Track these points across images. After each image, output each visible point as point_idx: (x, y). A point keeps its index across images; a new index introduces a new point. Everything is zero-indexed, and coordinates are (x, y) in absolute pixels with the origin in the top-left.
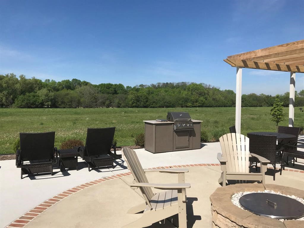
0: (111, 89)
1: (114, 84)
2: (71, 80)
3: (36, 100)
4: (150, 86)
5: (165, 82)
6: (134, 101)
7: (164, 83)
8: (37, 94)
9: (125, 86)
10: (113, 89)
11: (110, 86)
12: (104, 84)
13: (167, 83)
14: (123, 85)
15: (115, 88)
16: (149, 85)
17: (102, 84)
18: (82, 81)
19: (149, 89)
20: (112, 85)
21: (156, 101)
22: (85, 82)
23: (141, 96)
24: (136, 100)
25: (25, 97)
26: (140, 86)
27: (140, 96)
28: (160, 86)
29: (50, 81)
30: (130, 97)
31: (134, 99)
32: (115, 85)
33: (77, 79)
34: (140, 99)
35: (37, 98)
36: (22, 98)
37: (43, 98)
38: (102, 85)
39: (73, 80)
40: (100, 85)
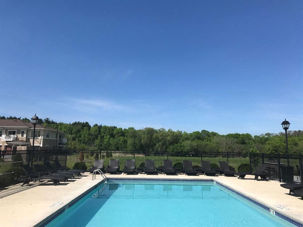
0: (239, 139)
1: (241, 134)
2: (200, 132)
3: (183, 150)
4: (279, 135)
5: (297, 130)
6: (272, 152)
7: (295, 131)
8: (182, 144)
9: (252, 136)
10: (241, 139)
11: (238, 136)
12: (232, 134)
13: (300, 131)
14: (250, 135)
15: (243, 138)
16: (276, 134)
17: (230, 134)
18: (210, 132)
19: (281, 138)
20: (239, 135)
21: (297, 152)
22: (213, 133)
23: (280, 147)
24: (274, 150)
25: (175, 147)
26: (266, 134)
27: (278, 146)
28: (291, 134)
29: (183, 133)
30: (267, 147)
31: (271, 150)
32: (243, 135)
33: (205, 130)
34: (278, 149)
35: (183, 148)
36: (172, 148)
37: (188, 148)
38: (230, 136)
39: (203, 131)
40: (227, 135)
